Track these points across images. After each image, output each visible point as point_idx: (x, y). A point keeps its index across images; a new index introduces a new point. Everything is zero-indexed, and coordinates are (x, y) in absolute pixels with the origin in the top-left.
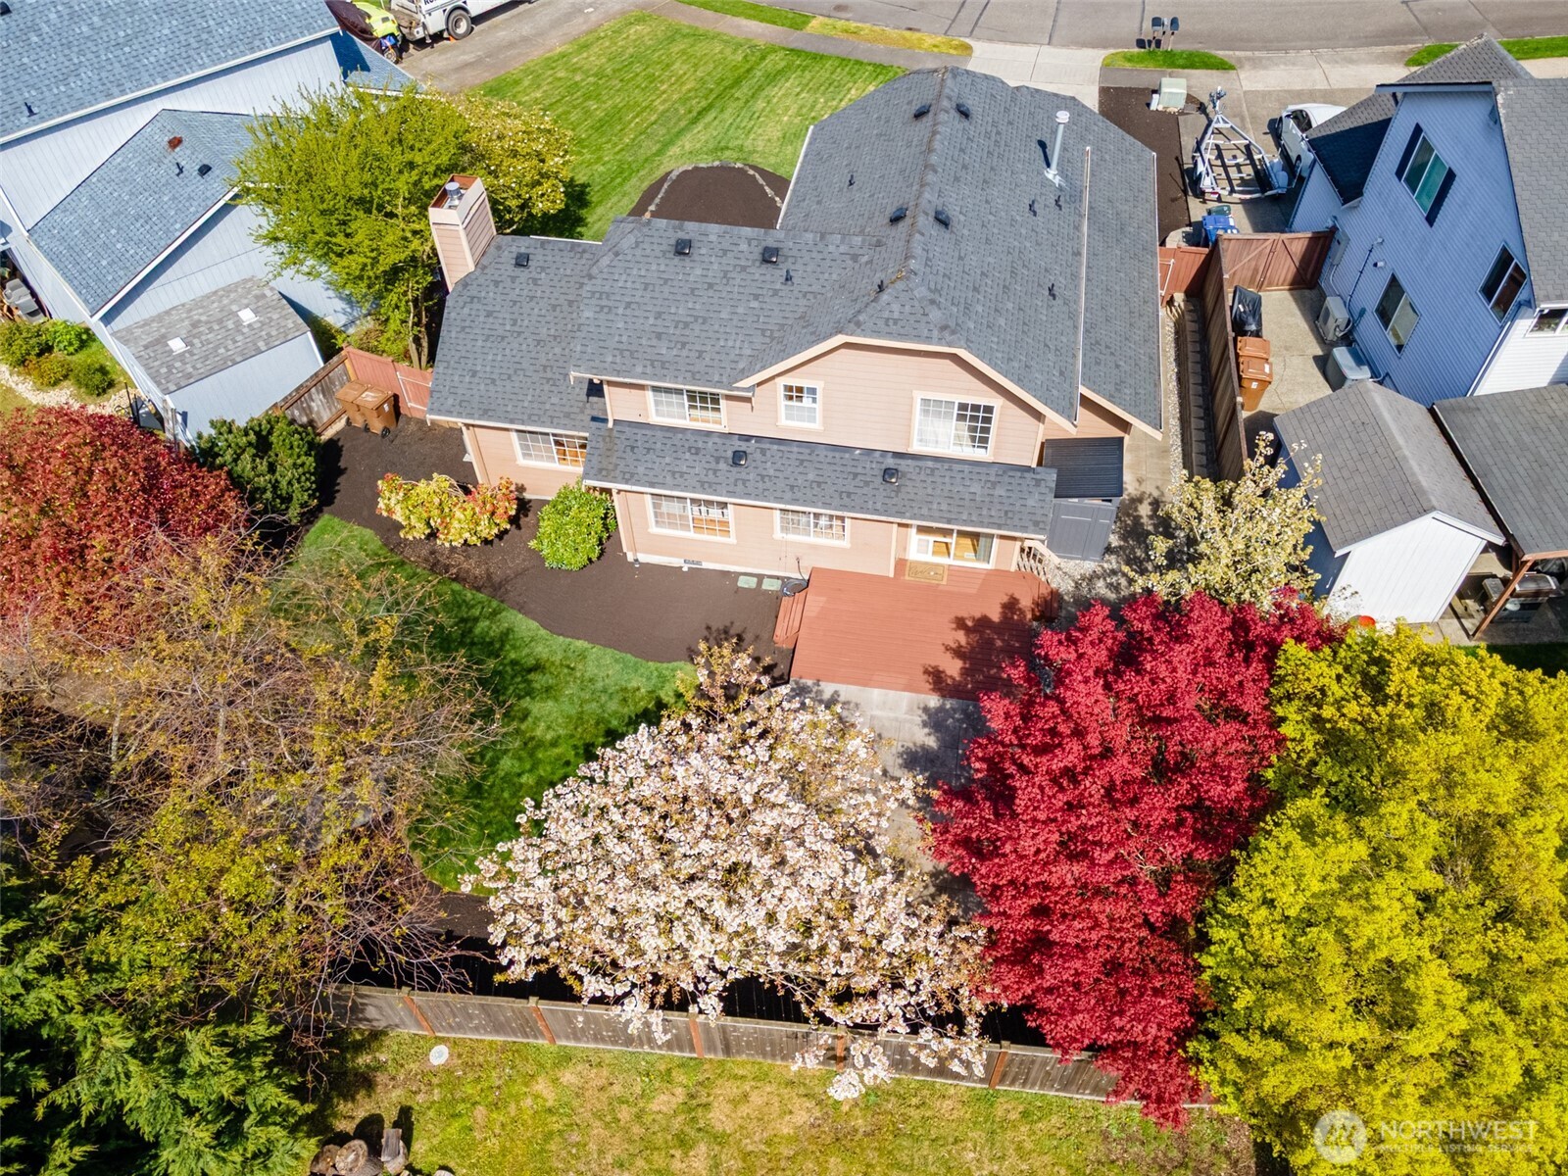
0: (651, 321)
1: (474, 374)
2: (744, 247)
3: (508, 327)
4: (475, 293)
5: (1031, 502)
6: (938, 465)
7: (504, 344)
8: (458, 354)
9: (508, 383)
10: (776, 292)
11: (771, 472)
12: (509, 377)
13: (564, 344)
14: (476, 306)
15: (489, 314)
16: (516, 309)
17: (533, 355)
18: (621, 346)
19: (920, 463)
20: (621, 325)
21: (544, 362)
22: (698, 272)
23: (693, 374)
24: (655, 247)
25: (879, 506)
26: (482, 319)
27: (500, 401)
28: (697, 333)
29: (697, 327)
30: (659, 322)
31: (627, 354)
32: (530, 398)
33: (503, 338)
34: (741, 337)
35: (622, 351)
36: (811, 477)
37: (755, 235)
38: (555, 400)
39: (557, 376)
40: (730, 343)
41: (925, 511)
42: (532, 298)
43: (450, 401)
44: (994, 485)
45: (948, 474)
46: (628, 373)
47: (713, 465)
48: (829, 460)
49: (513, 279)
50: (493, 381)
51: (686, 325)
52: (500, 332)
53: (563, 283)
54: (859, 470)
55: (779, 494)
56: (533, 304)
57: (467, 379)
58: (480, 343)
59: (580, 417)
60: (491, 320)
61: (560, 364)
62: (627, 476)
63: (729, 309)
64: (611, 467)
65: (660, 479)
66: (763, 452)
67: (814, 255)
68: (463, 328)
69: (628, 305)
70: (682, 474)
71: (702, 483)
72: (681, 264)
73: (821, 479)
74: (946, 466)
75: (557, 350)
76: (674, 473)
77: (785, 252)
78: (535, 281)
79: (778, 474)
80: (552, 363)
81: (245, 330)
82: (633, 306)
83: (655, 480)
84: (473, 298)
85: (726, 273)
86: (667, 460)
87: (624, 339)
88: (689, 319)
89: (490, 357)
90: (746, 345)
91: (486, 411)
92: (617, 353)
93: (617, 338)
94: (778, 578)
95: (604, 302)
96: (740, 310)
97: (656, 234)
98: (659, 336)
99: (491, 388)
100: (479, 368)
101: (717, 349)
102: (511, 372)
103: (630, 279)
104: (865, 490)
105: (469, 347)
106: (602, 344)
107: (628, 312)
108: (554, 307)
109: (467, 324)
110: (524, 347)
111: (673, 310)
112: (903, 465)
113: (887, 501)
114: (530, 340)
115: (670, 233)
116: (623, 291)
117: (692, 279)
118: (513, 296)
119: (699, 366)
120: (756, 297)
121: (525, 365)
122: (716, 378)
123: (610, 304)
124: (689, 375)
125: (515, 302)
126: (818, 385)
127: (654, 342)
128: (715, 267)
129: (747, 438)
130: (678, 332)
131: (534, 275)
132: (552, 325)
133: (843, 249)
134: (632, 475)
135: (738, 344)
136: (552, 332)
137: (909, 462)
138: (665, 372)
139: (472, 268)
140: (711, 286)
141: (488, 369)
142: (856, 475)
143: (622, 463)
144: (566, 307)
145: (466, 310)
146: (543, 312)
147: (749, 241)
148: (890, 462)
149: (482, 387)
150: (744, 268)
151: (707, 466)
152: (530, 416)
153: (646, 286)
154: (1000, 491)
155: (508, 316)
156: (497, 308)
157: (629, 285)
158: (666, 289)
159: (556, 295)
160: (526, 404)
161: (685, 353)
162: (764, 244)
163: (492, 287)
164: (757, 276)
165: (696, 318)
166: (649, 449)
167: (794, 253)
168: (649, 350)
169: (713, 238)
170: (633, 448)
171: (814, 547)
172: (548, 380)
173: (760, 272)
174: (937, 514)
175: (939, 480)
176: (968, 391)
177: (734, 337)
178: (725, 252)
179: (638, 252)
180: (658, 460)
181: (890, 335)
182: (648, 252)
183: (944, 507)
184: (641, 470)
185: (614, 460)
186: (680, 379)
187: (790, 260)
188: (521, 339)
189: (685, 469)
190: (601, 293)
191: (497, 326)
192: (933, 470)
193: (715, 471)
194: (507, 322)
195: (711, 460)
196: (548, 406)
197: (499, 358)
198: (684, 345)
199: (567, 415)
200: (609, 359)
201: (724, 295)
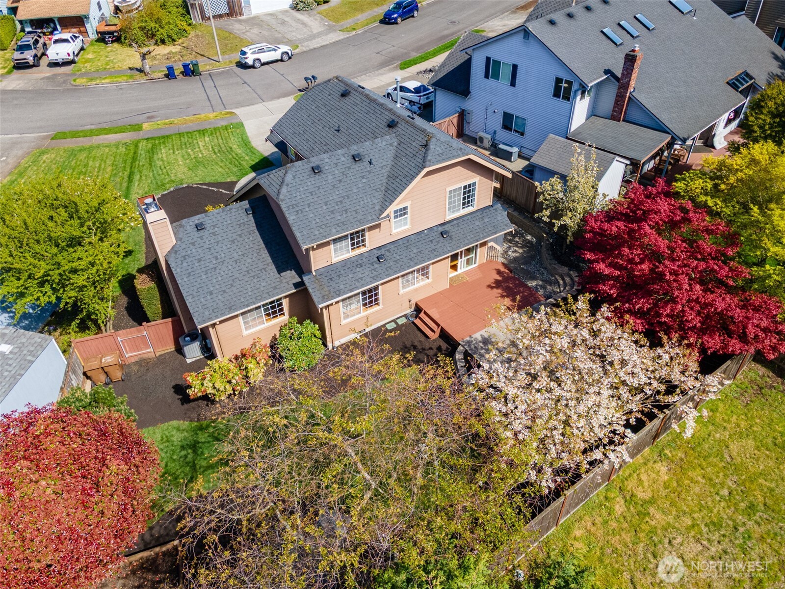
0: (325, 207)
1: (211, 293)
2: (343, 159)
3: (215, 262)
4: (184, 254)
5: (499, 218)
6: (459, 221)
7: (218, 271)
8: (195, 288)
9: (234, 289)
10: (370, 172)
11: (398, 258)
12: (232, 285)
13: (250, 256)
14: (189, 260)
15: (199, 260)
16: (213, 251)
17: (237, 268)
18: (318, 225)
19: (452, 224)
20: (312, 215)
21: (245, 269)
22: (330, 177)
23: (359, 221)
24: (303, 174)
25: (449, 249)
26: (197, 264)
27: (235, 299)
28: (349, 203)
29: (347, 200)
30: (329, 206)
31: (323, 226)
32: (250, 290)
33: (215, 268)
34: (368, 196)
35: (320, 226)
36: (415, 251)
37: (344, 152)
38: (263, 284)
39: (257, 272)
40: (366, 201)
41: (467, 241)
42: (218, 242)
43: (207, 313)
44: (482, 218)
45: (464, 223)
46: (331, 235)
47: (372, 267)
48: (417, 240)
49: (201, 237)
50: (224, 291)
51: (341, 202)
52: (212, 266)
53: (230, 228)
54: (432, 238)
55: (408, 265)
56: (220, 245)
57: (209, 297)
58: (204, 277)
59: (282, 285)
60: (202, 263)
61: (255, 266)
62: (338, 293)
63: (355, 187)
64: (327, 293)
65: (354, 286)
66: (389, 251)
67: (375, 150)
68: (189, 274)
69: (309, 205)
70: (361, 278)
71: (373, 278)
72: (320, 177)
73: (419, 250)
74: (461, 220)
75: (249, 260)
76: (357, 280)
77: (362, 153)
78: (214, 234)
79: (401, 257)
80: (250, 268)
81: (11, 356)
82: (312, 204)
83: (351, 288)
84: (184, 257)
85: (343, 173)
86: (351, 276)
87: (318, 220)
88: (340, 199)
89: (215, 281)
90: (373, 199)
91: (230, 308)
92: (318, 228)
93: (314, 222)
94: (401, 317)
95: (297, 209)
96: (360, 185)
97: (299, 169)
98: (332, 212)
99: (226, 295)
100: (212, 289)
101: (362, 206)
102: (232, 282)
103: (302, 193)
104: (439, 245)
105: (199, 281)
106: (309, 228)
107: (311, 208)
108: (233, 242)
109: (190, 270)
110: (230, 267)
111: (331, 198)
112: (446, 227)
113: (450, 245)
114: (231, 263)
115: (306, 166)
116: (302, 200)
117: (329, 181)
118: (206, 246)
119: (360, 217)
120: (363, 177)
121: (237, 275)
122: (370, 218)
123: (301, 208)
124: (357, 223)
125: (210, 249)
126: (407, 204)
127: (332, 216)
128: (337, 172)
129: (379, 248)
130: (340, 206)
131: (211, 231)
132: (238, 250)
133: (384, 143)
134: (339, 291)
135: (370, 200)
136: (240, 253)
137: (447, 225)
138: (346, 226)
139: (174, 242)
140: (340, 181)
141: (217, 287)
142: (431, 241)
143: (331, 288)
144: (239, 239)
145: (185, 264)
146: (229, 246)
147: (343, 155)
148: (441, 229)
149: (220, 297)
150: (349, 168)
151: (370, 269)
152: (255, 298)
153: (311, 193)
154: (486, 220)
155: (211, 257)
156: (202, 255)
157: (303, 196)
158: (321, 191)
159: (230, 235)
160: (250, 294)
161: (349, 214)
162: (351, 154)
163: (192, 247)
164: (357, 169)
165: (343, 197)
166: (339, 276)
167: (366, 152)
168: (332, 220)
169: (327, 160)
170: (331, 279)
171: (416, 290)
172: (253, 277)
173: (356, 166)
174: (472, 240)
175: (463, 227)
176: (466, 179)
177: (365, 198)
178: (336, 164)
179: (297, 180)
180: (346, 278)
181: (444, 160)
182: (302, 178)
183: (472, 236)
184: (342, 287)
185: (326, 289)
186: (355, 226)
187: (366, 156)
188: (226, 264)
189: (361, 276)
190: (292, 205)
191: (208, 264)
192: (458, 224)
193: (374, 270)
194: (212, 259)
195: (369, 265)
196: (262, 289)
197: (220, 279)
198: (346, 211)
199: (275, 288)
200: (317, 233)
201: (349, 182)
